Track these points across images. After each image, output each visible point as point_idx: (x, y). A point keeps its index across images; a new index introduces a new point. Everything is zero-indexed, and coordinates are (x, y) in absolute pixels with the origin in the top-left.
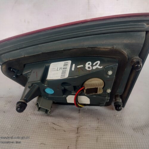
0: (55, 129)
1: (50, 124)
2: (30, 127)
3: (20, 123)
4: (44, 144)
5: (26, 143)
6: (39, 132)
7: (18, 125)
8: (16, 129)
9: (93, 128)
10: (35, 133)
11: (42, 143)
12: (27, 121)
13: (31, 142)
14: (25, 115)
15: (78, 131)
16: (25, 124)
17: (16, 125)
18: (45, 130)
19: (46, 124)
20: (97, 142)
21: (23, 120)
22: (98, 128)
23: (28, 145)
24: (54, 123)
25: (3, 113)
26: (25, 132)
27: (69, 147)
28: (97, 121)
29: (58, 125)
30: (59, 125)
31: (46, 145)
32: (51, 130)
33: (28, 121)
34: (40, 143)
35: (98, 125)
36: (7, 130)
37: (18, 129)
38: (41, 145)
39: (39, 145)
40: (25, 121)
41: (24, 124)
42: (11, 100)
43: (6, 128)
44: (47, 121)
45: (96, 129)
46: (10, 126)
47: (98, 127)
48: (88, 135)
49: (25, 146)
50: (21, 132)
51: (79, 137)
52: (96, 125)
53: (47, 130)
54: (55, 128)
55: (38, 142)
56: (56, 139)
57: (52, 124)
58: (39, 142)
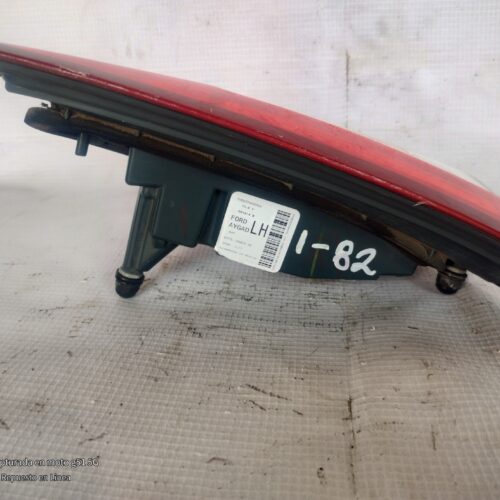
0: (261, 408)
1: (239, 388)
2: (166, 402)
3: (128, 388)
4: (223, 460)
5: (153, 459)
6: (201, 419)
7: (122, 396)
8: (115, 410)
9: (409, 395)
10: (187, 421)
11: (214, 459)
12: (152, 381)
13: (173, 452)
14: (147, 362)
15: (350, 410)
16: (147, 393)
17: (113, 395)
18: (222, 410)
19: (224, 389)
20: (435, 449)
21: (138, 379)
22: (431, 398)
23: (163, 465)
24: (255, 385)
25: (67, 358)
26: (147, 417)
27: (321, 469)
28: (424, 371)
29: (271, 394)
30: (277, 392)
31: (230, 463)
32: (245, 411)
33: (156, 380)
34: (207, 456)
35: (428, 384)
36: (82, 415)
37: (123, 410)
38: (213, 465)
39: (206, 465)
40: (145, 381)
41: (143, 391)
42: (92, 316)
43: (76, 408)
44: (229, 380)
45: (423, 398)
46: (93, 402)
47: (429, 394)
48: (394, 423)
49: (149, 467)
50: (135, 419)
51: (359, 431)
52: (419, 384)
53: (229, 410)
54: (260, 403)
55: (199, 454)
56: (266, 442)
57: (247, 389)
58: (202, 452)
